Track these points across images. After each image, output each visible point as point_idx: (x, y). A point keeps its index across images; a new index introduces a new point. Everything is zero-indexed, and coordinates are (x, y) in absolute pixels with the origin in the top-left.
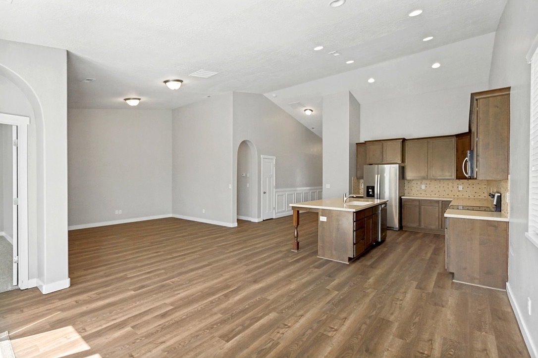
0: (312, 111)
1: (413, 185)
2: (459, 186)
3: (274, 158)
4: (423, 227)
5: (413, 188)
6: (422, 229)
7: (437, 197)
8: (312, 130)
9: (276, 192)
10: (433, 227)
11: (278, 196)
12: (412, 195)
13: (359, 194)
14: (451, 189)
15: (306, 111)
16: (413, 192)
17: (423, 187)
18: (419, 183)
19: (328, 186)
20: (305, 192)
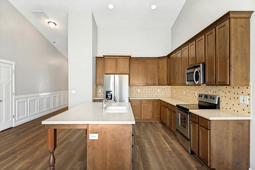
0: (56, 25)
1: (133, 89)
2: (158, 90)
3: (14, 63)
4: (142, 118)
5: (133, 92)
6: (142, 119)
7: (147, 97)
8: (53, 44)
9: (15, 99)
10: (148, 118)
11: (18, 103)
12: (133, 96)
13: (97, 97)
14: (154, 91)
15: (49, 23)
16: (133, 94)
17: (139, 91)
18: (137, 88)
19: (73, 92)
20: (48, 96)
